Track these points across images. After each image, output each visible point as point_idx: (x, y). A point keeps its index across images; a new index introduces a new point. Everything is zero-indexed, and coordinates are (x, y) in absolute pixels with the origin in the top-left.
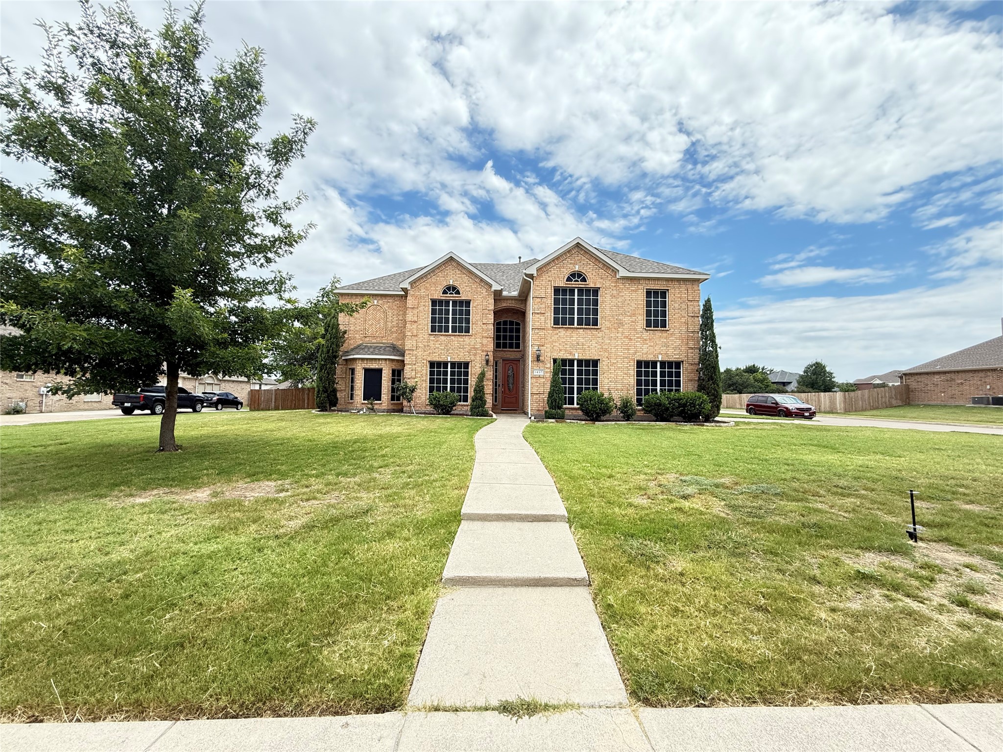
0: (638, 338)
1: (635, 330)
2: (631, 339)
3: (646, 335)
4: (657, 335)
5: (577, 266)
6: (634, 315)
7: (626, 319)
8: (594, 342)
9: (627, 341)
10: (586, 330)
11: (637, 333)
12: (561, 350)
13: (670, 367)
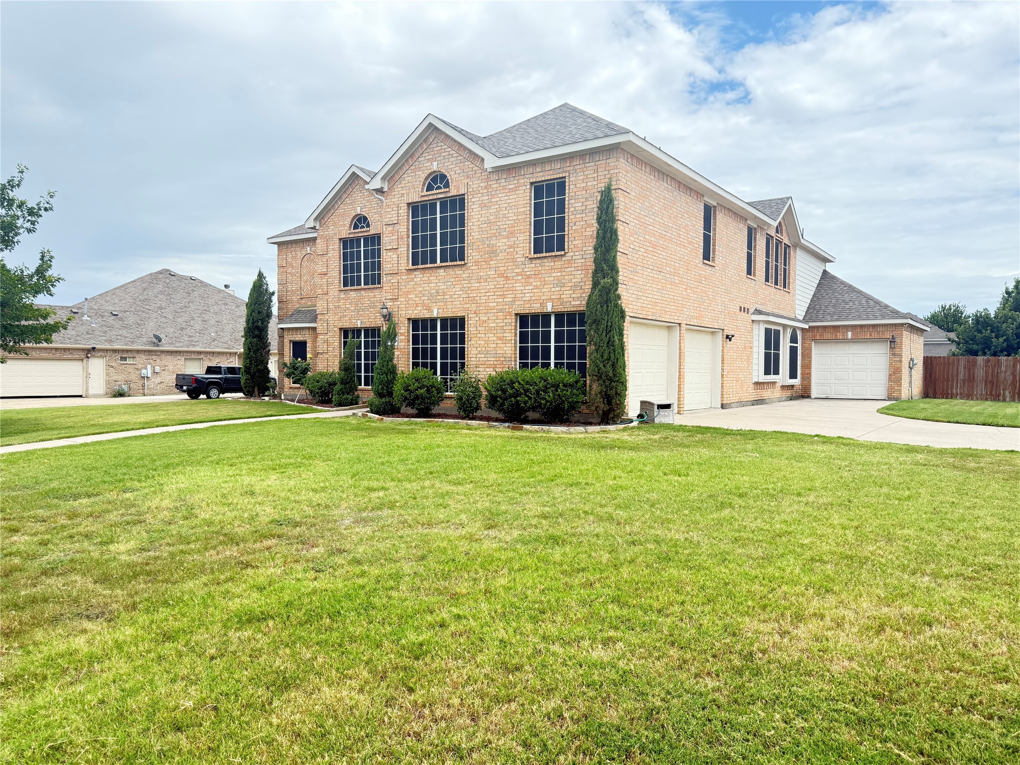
0: (518, 274)
1: (514, 260)
2: (507, 278)
3: (530, 268)
4: (549, 266)
5: (435, 164)
6: (512, 233)
7: (502, 243)
8: (458, 288)
9: (501, 280)
10: (447, 270)
11: (517, 266)
12: (417, 305)
13: (572, 323)
